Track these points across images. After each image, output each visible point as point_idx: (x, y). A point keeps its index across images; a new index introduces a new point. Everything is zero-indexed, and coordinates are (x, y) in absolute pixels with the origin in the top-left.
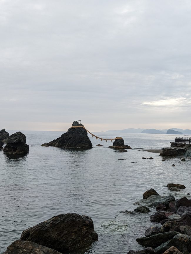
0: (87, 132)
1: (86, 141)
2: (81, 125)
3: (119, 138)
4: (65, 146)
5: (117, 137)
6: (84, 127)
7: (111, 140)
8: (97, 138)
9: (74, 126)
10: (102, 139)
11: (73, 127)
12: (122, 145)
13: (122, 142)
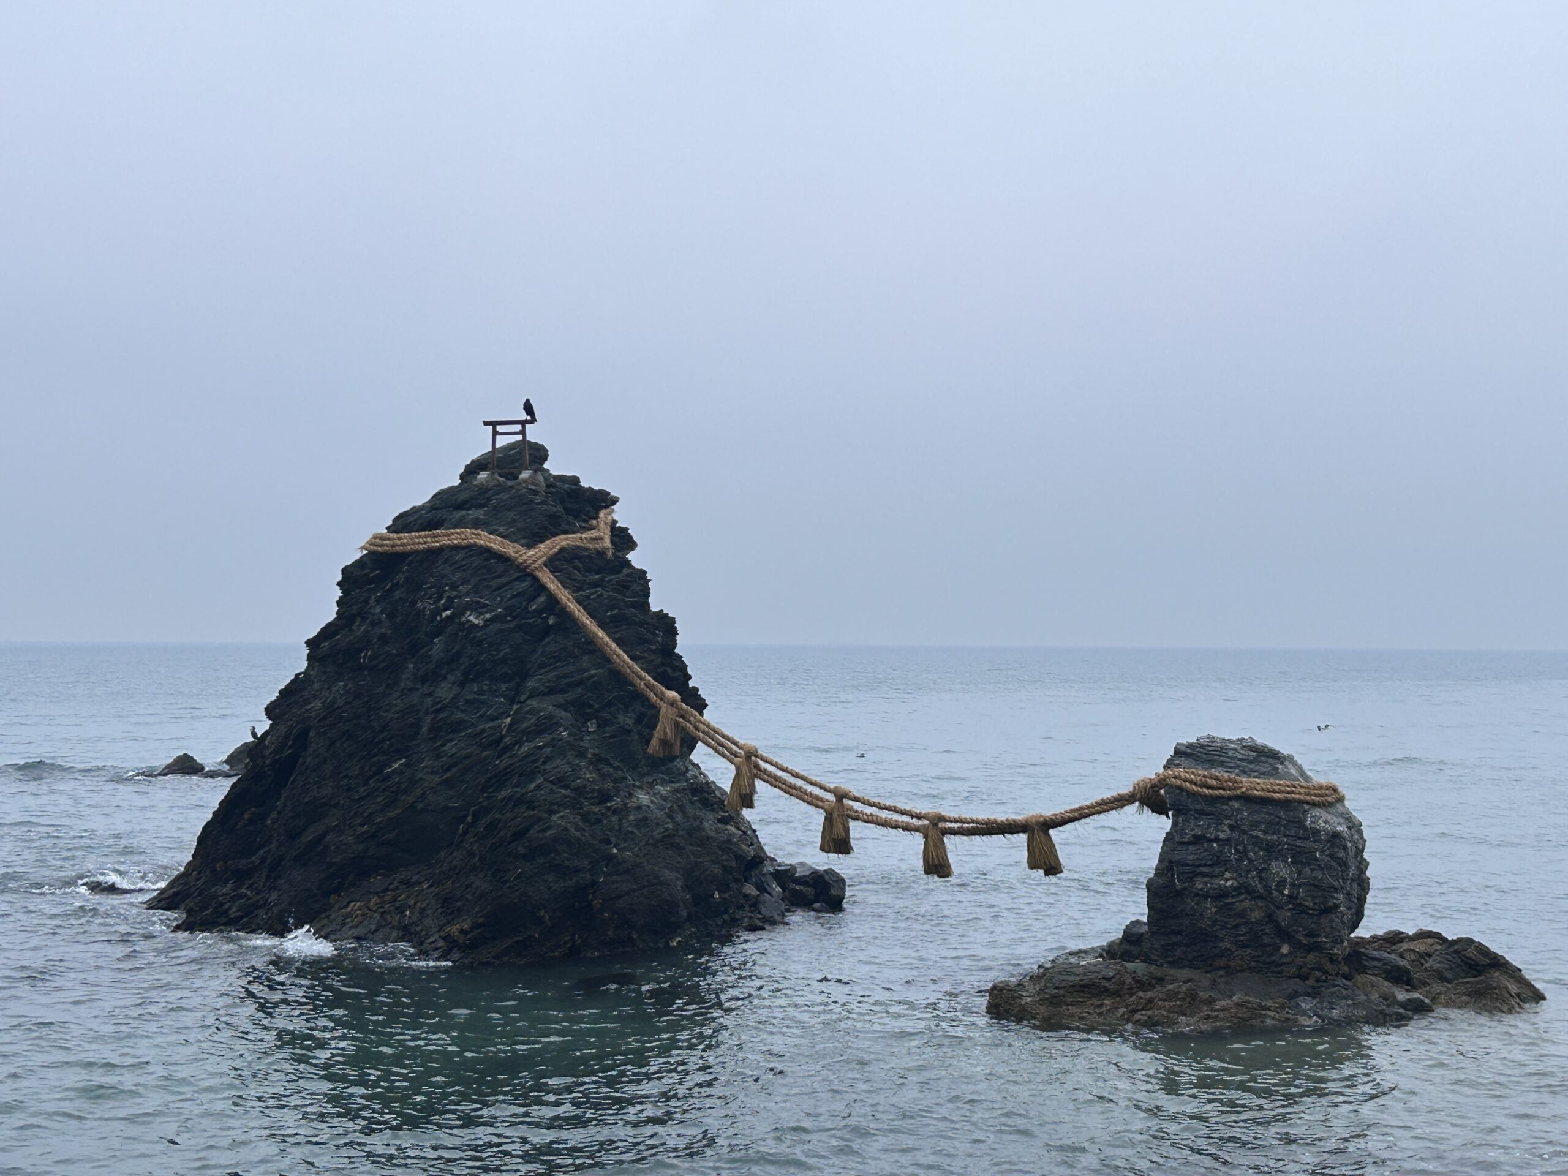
12: (1285, 935)
13: (1281, 870)
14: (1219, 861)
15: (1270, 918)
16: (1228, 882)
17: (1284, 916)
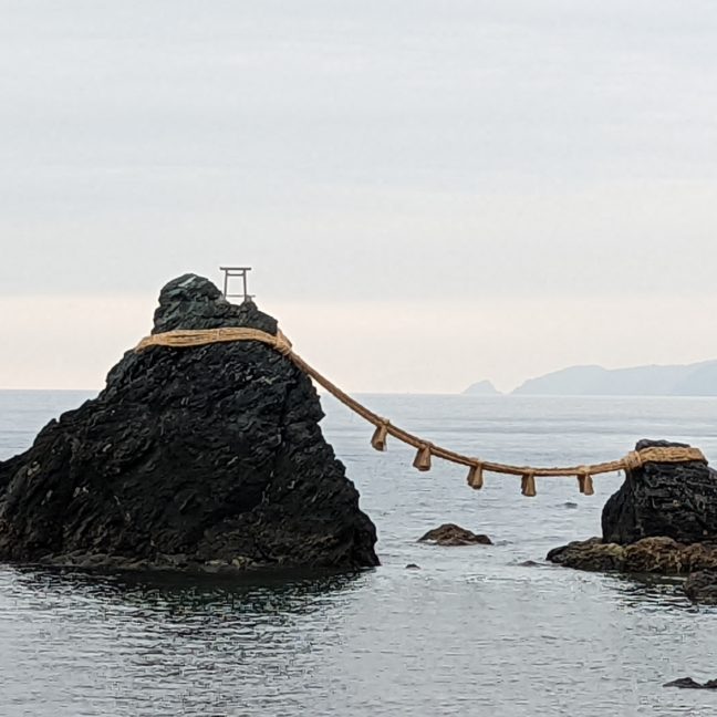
0: (321, 390)
1: (312, 491)
2: (249, 314)
3: (667, 455)
4: (84, 545)
5: (640, 446)
6: (278, 342)
7: (584, 482)
8: (425, 454)
9: (169, 327)
10: (485, 466)
11: (163, 339)
12: (704, 526)
13: (700, 498)
14: (673, 496)
15: (697, 519)
17: (704, 518)
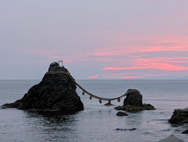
2: (63, 69)
6: (68, 74)
12: (139, 103)
13: (138, 99)
14: (133, 98)
15: (137, 102)
16: (134, 100)
17: (139, 102)
